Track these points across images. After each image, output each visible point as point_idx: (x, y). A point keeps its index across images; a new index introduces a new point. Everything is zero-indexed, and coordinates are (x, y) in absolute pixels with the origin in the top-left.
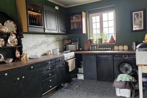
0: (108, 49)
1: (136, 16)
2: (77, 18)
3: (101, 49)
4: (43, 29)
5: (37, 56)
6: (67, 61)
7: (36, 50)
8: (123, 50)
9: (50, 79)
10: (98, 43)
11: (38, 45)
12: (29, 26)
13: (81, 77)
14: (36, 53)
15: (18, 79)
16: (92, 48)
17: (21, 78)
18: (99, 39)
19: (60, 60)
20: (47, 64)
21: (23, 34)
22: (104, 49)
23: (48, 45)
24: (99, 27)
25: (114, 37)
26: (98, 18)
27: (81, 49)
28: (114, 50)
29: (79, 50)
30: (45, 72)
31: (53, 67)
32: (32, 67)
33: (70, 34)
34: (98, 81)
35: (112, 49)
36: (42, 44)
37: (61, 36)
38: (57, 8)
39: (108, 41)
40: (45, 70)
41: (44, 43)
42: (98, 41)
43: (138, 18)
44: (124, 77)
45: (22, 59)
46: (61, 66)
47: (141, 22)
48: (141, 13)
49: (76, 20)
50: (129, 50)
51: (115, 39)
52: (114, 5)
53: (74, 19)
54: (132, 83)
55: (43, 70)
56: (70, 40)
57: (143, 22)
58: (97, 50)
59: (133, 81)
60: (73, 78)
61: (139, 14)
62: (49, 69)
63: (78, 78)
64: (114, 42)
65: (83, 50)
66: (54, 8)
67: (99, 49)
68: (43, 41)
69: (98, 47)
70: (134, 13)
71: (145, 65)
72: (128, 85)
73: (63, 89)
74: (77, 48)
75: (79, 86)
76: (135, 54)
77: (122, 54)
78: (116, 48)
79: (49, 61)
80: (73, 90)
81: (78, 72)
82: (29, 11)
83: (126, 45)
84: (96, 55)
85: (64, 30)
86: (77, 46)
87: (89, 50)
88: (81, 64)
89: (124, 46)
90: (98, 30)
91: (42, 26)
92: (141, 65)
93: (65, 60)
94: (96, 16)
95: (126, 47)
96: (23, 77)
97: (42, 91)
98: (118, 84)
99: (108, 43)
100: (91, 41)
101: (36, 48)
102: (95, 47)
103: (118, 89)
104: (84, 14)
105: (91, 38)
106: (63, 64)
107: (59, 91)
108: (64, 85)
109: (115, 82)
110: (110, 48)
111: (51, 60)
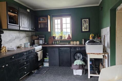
0: (66, 43)
1: (84, 22)
2: (44, 19)
3: (61, 43)
4: (19, 27)
5: (14, 49)
6: (37, 53)
7: (11, 44)
8: (76, 44)
9: (25, 67)
10: (59, 39)
11: (13, 40)
12: (9, 24)
13: (46, 65)
14: (11, 46)
15: (3, 66)
16: (55, 43)
17: (5, 66)
18: (60, 36)
19: (32, 52)
20: (23, 54)
21: (3, 31)
22: (64, 43)
23: (20, 40)
24: (60, 28)
25: (70, 35)
26: (59, 21)
27: (46, 43)
28: (71, 44)
29: (45, 44)
30: (22, 61)
31: (27, 57)
32: (13, 57)
33: (38, 31)
34: (60, 67)
35: (69, 44)
36: (15, 39)
37: (30, 33)
38: (28, 11)
39: (66, 38)
40: (22, 60)
41: (17, 38)
42: (59, 37)
43: (85, 24)
44: (78, 62)
45: (2, 51)
46: (33, 56)
47: (87, 26)
48: (87, 20)
49: (43, 21)
50: (80, 44)
51: (71, 37)
52: (70, 13)
53: (41, 20)
54: (83, 65)
55: (21, 60)
56: (38, 37)
57: (88, 27)
58: (58, 44)
59: (84, 64)
60: (40, 66)
61: (86, 21)
62: (24, 59)
63: (44, 66)
64: (70, 38)
65: (48, 44)
66: (27, 10)
67: (60, 43)
68: (16, 36)
69: (59, 42)
70: (83, 20)
71: (91, 53)
72: (81, 67)
73: (33, 74)
74: (44, 43)
75: (47, 71)
76: (85, 47)
77: (76, 47)
78: (72, 43)
79: (24, 52)
80: (42, 74)
81: (44, 61)
82: (8, 12)
83: (75, 41)
84: (59, 47)
85: (34, 29)
86: (44, 41)
87: (52, 44)
88: (47, 54)
89: (77, 42)
90: (59, 29)
91: (18, 25)
92: (89, 54)
93: (36, 51)
94: (58, 19)
95: (78, 43)
96: (7, 65)
97: (19, 76)
98: (75, 67)
99: (66, 39)
100: (54, 37)
101: (11, 42)
102: (57, 42)
103: (75, 70)
104: (49, 17)
105: (54, 35)
106: (34, 55)
107: (31, 76)
108: (34, 71)
109: (72, 66)
110: (68, 43)
111: (26, 52)
